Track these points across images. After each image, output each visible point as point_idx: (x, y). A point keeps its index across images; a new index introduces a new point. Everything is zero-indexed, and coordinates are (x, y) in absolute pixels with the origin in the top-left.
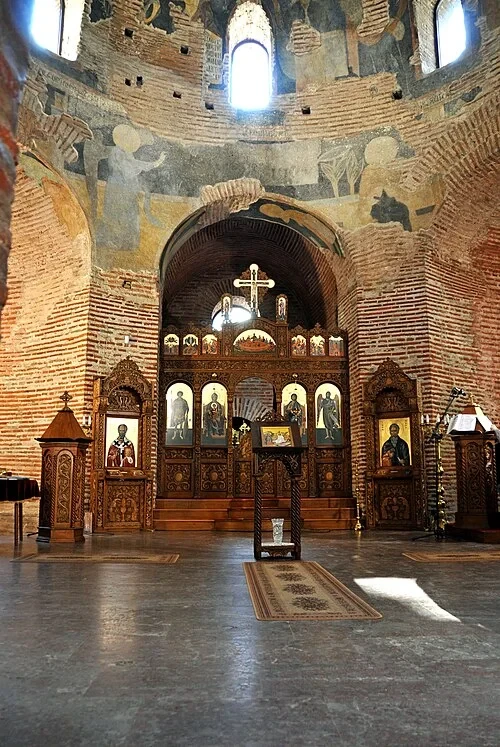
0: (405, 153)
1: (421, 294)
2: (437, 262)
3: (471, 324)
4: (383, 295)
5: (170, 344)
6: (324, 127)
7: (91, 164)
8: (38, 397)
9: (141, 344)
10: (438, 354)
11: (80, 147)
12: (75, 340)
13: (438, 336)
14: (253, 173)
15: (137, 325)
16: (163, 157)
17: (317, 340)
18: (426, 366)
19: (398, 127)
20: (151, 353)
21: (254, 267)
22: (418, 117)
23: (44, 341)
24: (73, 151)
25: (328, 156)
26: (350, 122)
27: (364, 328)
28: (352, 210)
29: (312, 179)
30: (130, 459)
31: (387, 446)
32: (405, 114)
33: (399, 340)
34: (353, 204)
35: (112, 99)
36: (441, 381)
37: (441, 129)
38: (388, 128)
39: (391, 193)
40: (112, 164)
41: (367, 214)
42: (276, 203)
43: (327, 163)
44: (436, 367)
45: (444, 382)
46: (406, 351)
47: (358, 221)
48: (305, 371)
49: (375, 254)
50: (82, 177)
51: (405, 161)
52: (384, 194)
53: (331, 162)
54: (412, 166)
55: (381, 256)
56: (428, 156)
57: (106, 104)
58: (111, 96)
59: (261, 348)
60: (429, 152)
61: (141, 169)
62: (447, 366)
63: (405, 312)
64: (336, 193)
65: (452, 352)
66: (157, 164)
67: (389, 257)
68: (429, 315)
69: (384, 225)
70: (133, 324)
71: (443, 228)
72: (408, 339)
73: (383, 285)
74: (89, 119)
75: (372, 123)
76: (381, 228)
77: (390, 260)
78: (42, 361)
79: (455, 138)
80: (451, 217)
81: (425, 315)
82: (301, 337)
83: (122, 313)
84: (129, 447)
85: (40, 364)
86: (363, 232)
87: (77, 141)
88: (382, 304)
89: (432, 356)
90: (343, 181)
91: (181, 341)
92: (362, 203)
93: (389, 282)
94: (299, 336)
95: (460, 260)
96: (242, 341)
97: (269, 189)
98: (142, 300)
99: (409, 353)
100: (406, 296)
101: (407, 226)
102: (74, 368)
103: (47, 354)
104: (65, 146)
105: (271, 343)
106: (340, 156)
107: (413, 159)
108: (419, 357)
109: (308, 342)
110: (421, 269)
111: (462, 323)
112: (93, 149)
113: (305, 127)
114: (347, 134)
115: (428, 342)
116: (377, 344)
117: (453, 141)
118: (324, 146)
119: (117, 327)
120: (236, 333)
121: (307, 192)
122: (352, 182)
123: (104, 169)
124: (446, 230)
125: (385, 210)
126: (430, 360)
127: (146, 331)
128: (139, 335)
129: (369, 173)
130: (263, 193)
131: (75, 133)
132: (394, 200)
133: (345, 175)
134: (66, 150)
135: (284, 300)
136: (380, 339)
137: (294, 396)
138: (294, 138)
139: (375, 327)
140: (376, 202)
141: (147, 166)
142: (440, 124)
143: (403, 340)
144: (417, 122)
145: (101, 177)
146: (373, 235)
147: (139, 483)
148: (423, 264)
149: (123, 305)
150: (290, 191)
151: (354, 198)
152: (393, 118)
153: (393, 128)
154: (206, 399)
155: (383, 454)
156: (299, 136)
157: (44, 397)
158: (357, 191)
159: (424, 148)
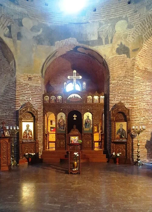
0: (130, 27)
1: (132, 82)
2: (139, 70)
3: (150, 91)
4: (119, 82)
5: (46, 99)
6: (101, 17)
7: (14, 34)
8: (2, 118)
9: (35, 100)
10: (137, 103)
11: (10, 27)
12: (13, 99)
13: (137, 96)
14: (74, 36)
15: (34, 93)
16: (41, 30)
17: (96, 97)
18: (132, 107)
19: (128, 16)
20: (39, 103)
21: (75, 71)
22: (136, 12)
23: (3, 99)
24: (7, 29)
25: (101, 29)
26: (110, 14)
27: (112, 94)
28: (109, 50)
29: (95, 38)
30: (31, 136)
31: (119, 132)
32: (131, 10)
33: (123, 98)
34: (110, 47)
35: (21, 7)
36: (137, 113)
37: (144, 17)
38: (124, 17)
39: (124, 43)
40: (22, 34)
41: (114, 51)
42: (83, 47)
43: (101, 31)
44: (136, 108)
45: (139, 113)
46: (125, 102)
47: (111, 54)
48: (92, 108)
49: (117, 67)
50: (11, 39)
51: (130, 30)
52: (121, 43)
53: (103, 31)
54: (132, 32)
55: (119, 67)
56: (138, 28)
57: (19, 9)
58: (21, 6)
59: (77, 100)
60: (138, 26)
61: (33, 35)
62: (140, 107)
63: (126, 88)
64: (104, 43)
65: (142, 102)
66: (39, 33)
67: (122, 68)
68: (134, 89)
69: (120, 56)
70: (32, 93)
71: (142, 56)
72: (127, 98)
73: (119, 78)
74: (13, 16)
75: (118, 14)
76: (119, 57)
77: (122, 69)
78: (2, 106)
79: (149, 20)
80: (145, 52)
81: (133, 89)
82: (90, 97)
83: (28, 90)
84: (30, 132)
85: (2, 107)
86: (113, 58)
87: (8, 25)
88: (118, 85)
89: (135, 104)
90: (107, 39)
91: (50, 98)
92: (113, 47)
93: (121, 77)
94: (90, 96)
95: (148, 68)
96: (70, 98)
97: (80, 42)
98: (35, 85)
99: (127, 103)
100: (127, 82)
101: (128, 56)
102: (13, 109)
103: (4, 104)
104: (4, 27)
105: (80, 98)
106: (106, 28)
107: (133, 29)
108: (130, 104)
109: (93, 98)
110: (132, 72)
111: (147, 91)
112: (15, 28)
113: (94, 16)
114: (109, 19)
115: (133, 99)
116: (116, 99)
117: (148, 22)
118: (101, 24)
119: (26, 94)
120: (69, 95)
121: (94, 43)
122: (110, 39)
123: (19, 36)
124: (143, 57)
125: (121, 50)
126: (134, 106)
127: (37, 95)
128: (35, 97)
129: (116, 35)
130: (78, 44)
131: (7, 22)
132: (124, 46)
133: (107, 36)
134: (4, 28)
135: (85, 84)
136: (117, 98)
137: (88, 117)
138: (90, 21)
139: (115, 93)
140: (118, 47)
141: (36, 34)
142: (144, 15)
143: (125, 98)
144: (135, 13)
145: (18, 39)
146: (116, 59)
147: (34, 144)
148: (133, 71)
149: (28, 87)
150: (88, 42)
151: (110, 45)
152: (126, 12)
153: (126, 16)
154: (59, 118)
155: (117, 134)
156: (91, 21)
157: (4, 118)
158: (111, 42)
159: (137, 25)
